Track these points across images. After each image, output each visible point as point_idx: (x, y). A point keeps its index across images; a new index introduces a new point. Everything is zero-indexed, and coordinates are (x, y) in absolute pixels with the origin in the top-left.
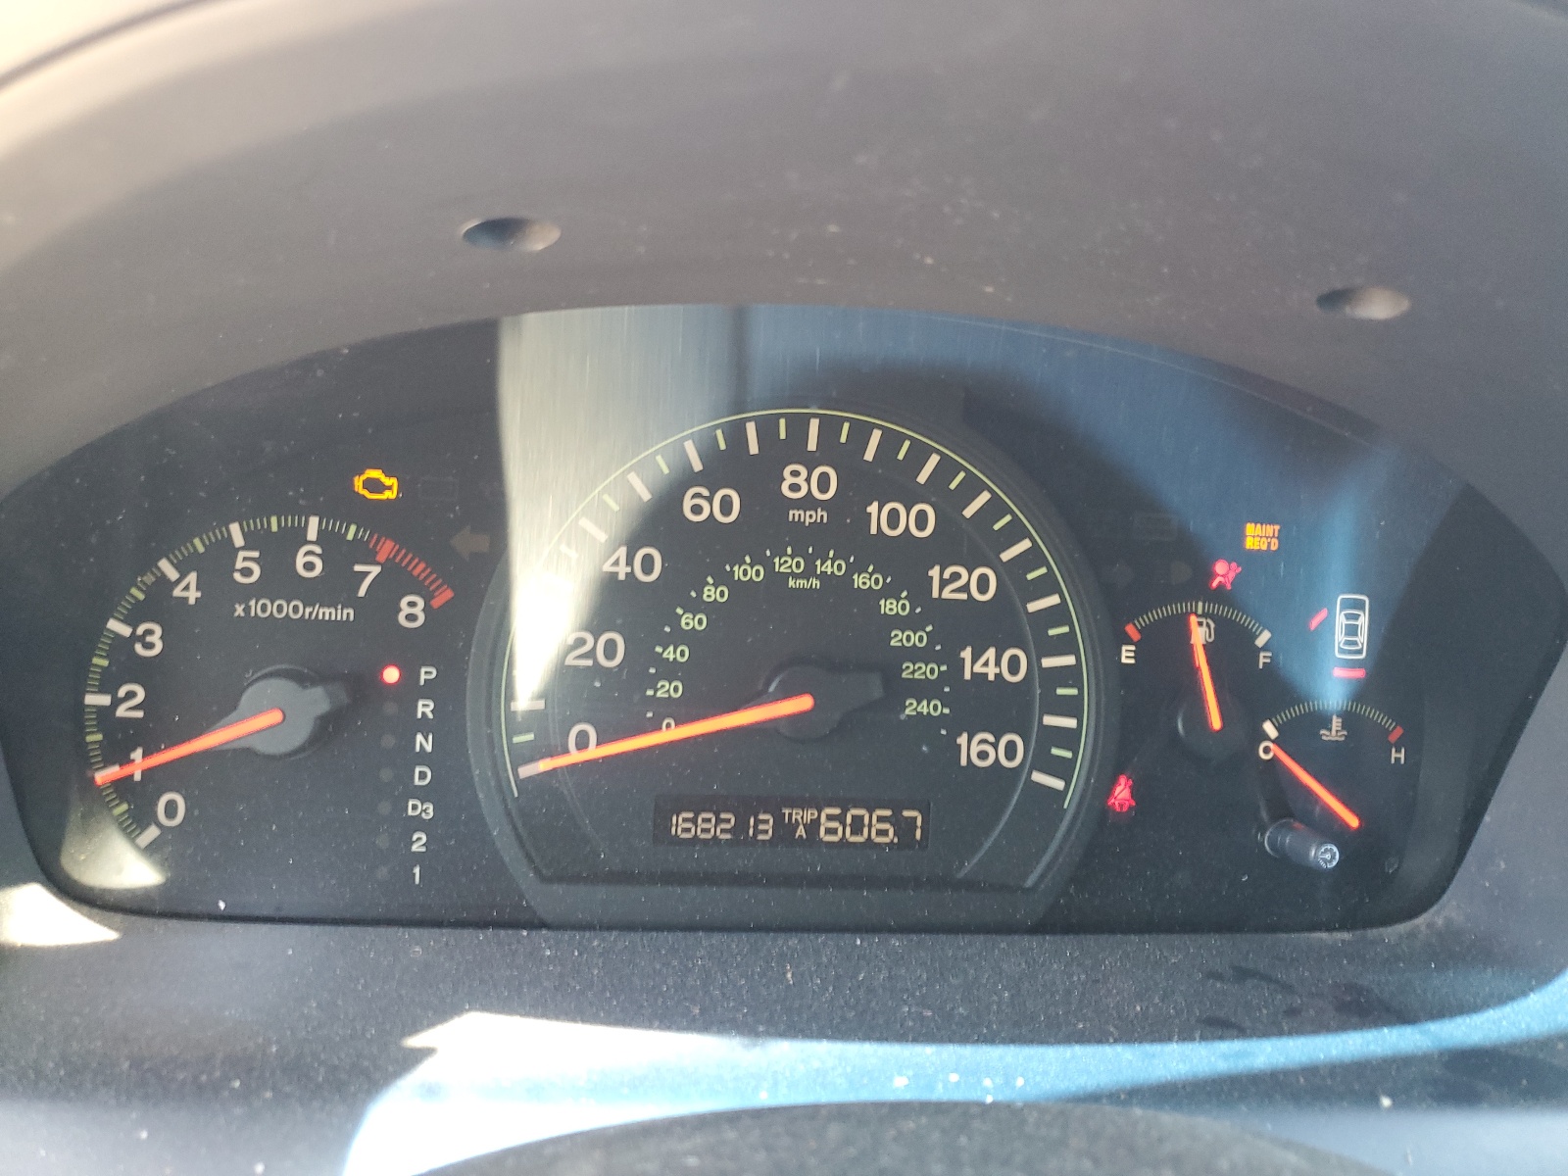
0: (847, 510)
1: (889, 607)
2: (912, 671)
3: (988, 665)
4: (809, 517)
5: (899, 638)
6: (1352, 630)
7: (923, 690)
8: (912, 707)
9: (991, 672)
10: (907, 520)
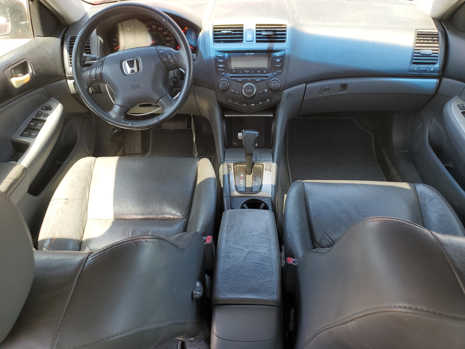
0: (157, 29)
1: (160, 35)
2: (162, 39)
3: (167, 39)
4: (155, 29)
5: (161, 37)
6: (193, 35)
7: (163, 41)
8: (163, 42)
9: (168, 39)
10: (161, 29)
